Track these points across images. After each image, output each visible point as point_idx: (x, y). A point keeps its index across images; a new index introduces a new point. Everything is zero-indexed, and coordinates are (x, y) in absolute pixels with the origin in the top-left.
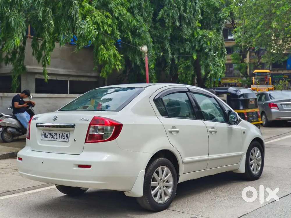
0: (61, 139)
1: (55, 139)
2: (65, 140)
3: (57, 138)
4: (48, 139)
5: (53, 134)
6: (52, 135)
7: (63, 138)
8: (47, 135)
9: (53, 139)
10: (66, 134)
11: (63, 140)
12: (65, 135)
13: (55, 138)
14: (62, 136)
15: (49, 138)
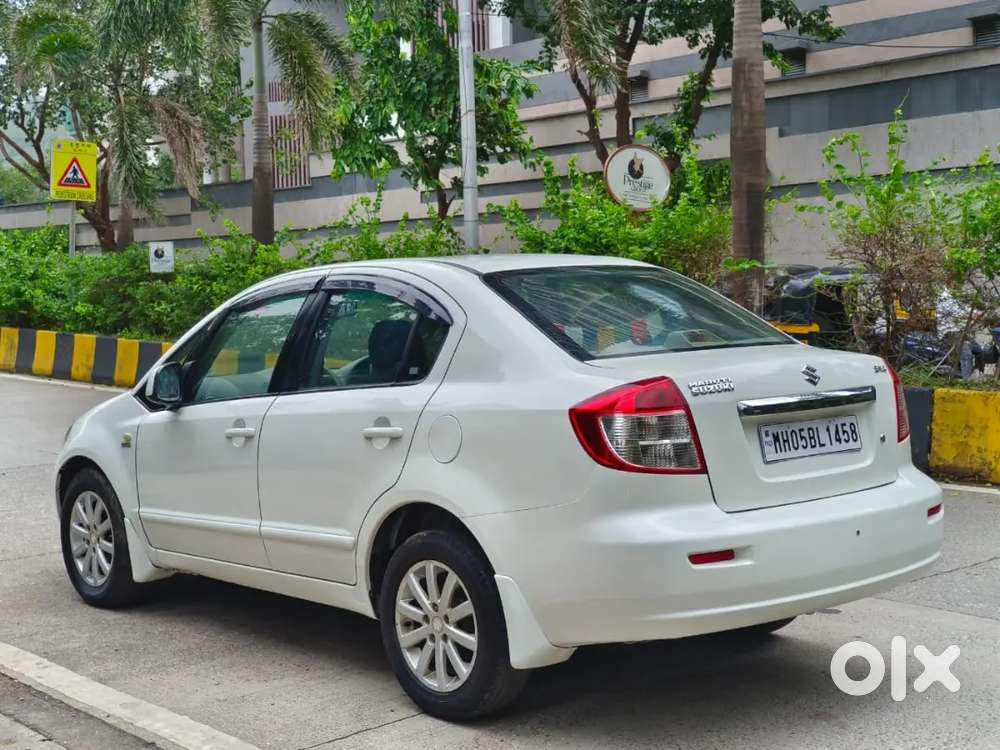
0: (837, 446)
1: (818, 449)
2: (852, 445)
3: (824, 445)
4: (793, 453)
5: (805, 434)
6: (802, 438)
7: (843, 441)
8: (784, 441)
9: (810, 451)
10: (848, 424)
11: (844, 446)
12: (847, 428)
13: (818, 445)
14: (837, 432)
15: (796, 449)
